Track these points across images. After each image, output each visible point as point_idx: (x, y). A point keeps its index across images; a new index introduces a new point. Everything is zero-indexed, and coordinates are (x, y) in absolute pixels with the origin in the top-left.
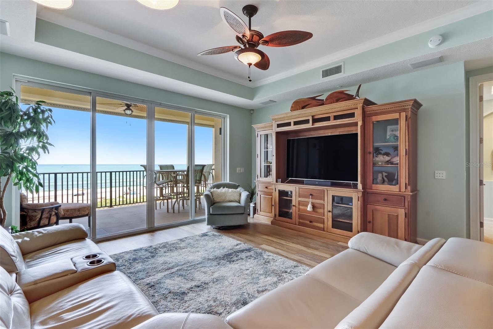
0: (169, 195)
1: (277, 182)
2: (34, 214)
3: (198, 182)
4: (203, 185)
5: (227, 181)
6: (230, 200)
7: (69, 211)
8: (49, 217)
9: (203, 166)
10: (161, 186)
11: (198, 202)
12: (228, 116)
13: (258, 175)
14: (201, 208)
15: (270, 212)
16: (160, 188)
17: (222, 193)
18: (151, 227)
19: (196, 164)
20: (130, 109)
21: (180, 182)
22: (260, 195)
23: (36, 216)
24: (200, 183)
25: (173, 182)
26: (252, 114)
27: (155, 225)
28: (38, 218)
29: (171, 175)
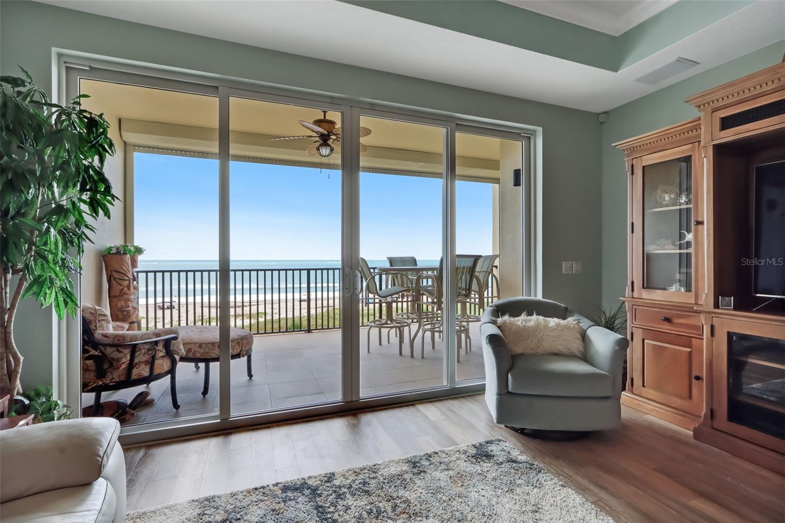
0: (406, 317)
1: (716, 306)
2: (116, 355)
3: (464, 292)
4: (473, 300)
5: (536, 296)
6: (556, 351)
7: (204, 346)
8: (151, 361)
9: (477, 258)
10: (389, 299)
11: (463, 336)
12: (540, 130)
13: (633, 283)
14: (470, 350)
15: (685, 393)
16: (386, 303)
17: (529, 328)
18: (352, 401)
19: (458, 253)
20: (329, 145)
21: (425, 293)
22: (643, 340)
23: (118, 360)
24: (468, 295)
25: (411, 292)
26: (602, 123)
27: (362, 395)
28: (123, 363)
29: (407, 276)
